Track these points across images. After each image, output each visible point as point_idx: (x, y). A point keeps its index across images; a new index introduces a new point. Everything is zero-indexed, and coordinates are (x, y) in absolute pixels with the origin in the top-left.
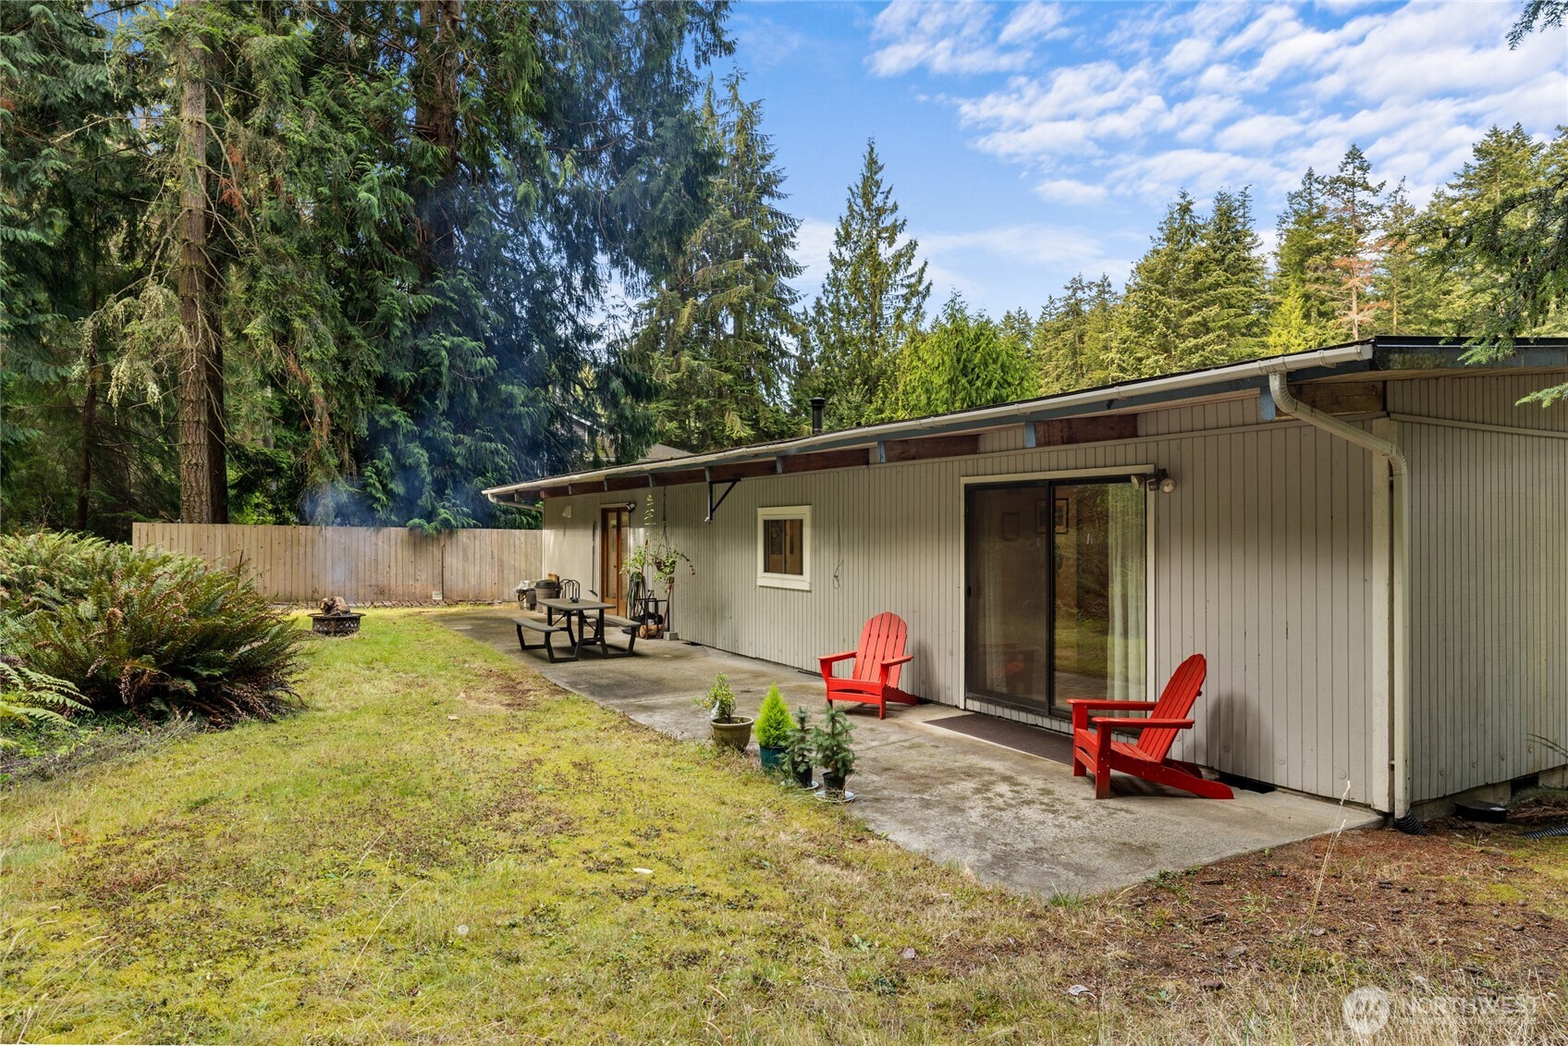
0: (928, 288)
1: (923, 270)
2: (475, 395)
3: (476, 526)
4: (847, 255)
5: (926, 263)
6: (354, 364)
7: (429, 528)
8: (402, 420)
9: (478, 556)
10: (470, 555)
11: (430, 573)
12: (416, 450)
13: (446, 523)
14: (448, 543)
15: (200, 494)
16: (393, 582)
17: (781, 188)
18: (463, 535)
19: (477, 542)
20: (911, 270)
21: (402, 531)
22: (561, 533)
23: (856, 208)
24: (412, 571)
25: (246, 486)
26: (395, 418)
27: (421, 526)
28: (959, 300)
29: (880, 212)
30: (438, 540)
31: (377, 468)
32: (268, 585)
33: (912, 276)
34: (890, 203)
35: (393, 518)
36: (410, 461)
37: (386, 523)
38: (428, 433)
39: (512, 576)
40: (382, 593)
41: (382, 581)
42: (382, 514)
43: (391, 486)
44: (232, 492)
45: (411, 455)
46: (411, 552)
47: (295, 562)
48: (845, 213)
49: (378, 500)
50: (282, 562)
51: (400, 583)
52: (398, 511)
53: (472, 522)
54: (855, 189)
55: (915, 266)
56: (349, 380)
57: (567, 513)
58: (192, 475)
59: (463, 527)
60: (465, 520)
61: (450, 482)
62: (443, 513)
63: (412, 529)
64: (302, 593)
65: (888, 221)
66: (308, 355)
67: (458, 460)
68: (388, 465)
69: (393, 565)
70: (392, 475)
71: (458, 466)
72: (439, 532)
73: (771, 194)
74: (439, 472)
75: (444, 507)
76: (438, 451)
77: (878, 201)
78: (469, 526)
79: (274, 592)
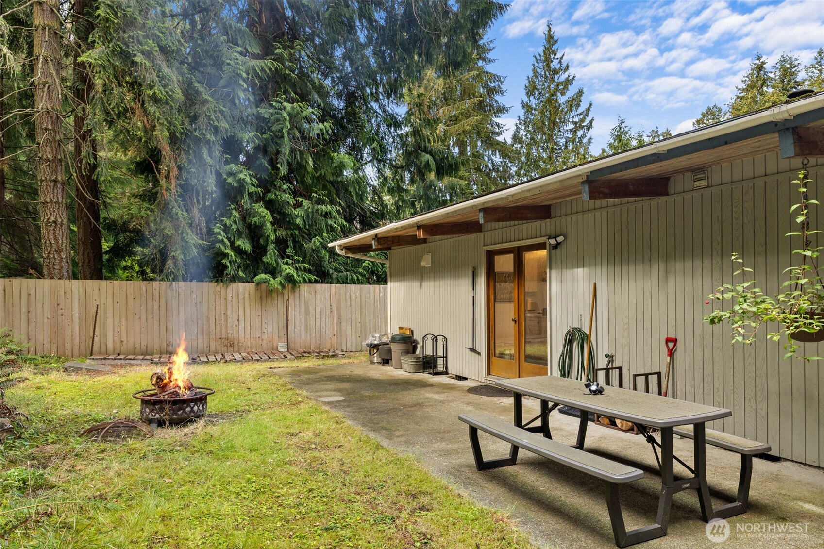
0: (591, 123)
1: (588, 110)
2: (311, 162)
3: (316, 282)
4: (533, 102)
5: (591, 105)
6: (201, 119)
7: (275, 283)
8: (248, 179)
9: (318, 309)
10: (311, 309)
11: (275, 325)
12: (261, 210)
13: (290, 279)
14: (291, 297)
15: (59, 251)
16: (242, 335)
17: (491, 55)
18: (305, 290)
19: (318, 296)
20: (580, 110)
21: (250, 287)
22: (415, 284)
23: (539, 70)
24: (258, 324)
25: (120, 252)
26: (242, 176)
27: (266, 281)
28: (623, 125)
29: (555, 72)
30: (282, 294)
31: (225, 225)
32: (124, 339)
33: (581, 114)
34: (564, 65)
35: (241, 274)
36: (256, 219)
37: (234, 279)
38: (271, 196)
39: (349, 328)
40: (232, 345)
41: (232, 333)
42: (230, 270)
43: (239, 242)
44: (106, 257)
45: (256, 214)
46: (258, 307)
47: (150, 316)
48: (531, 74)
49: (225, 256)
50: (137, 316)
51: (248, 336)
52: (246, 268)
53: (313, 278)
54: (538, 57)
55: (583, 108)
56: (196, 134)
57: (426, 262)
58: (52, 232)
59: (305, 282)
60: (307, 276)
61: (290, 243)
62: (288, 269)
63: (258, 284)
64: (157, 347)
65: (563, 77)
66: (151, 93)
67: (298, 221)
68: (235, 223)
69: (241, 318)
70: (239, 234)
71: (298, 227)
72: (283, 287)
73: (484, 59)
74: (282, 233)
75: (287, 263)
76: (279, 213)
77: (555, 64)
78: (310, 282)
79: (131, 344)
